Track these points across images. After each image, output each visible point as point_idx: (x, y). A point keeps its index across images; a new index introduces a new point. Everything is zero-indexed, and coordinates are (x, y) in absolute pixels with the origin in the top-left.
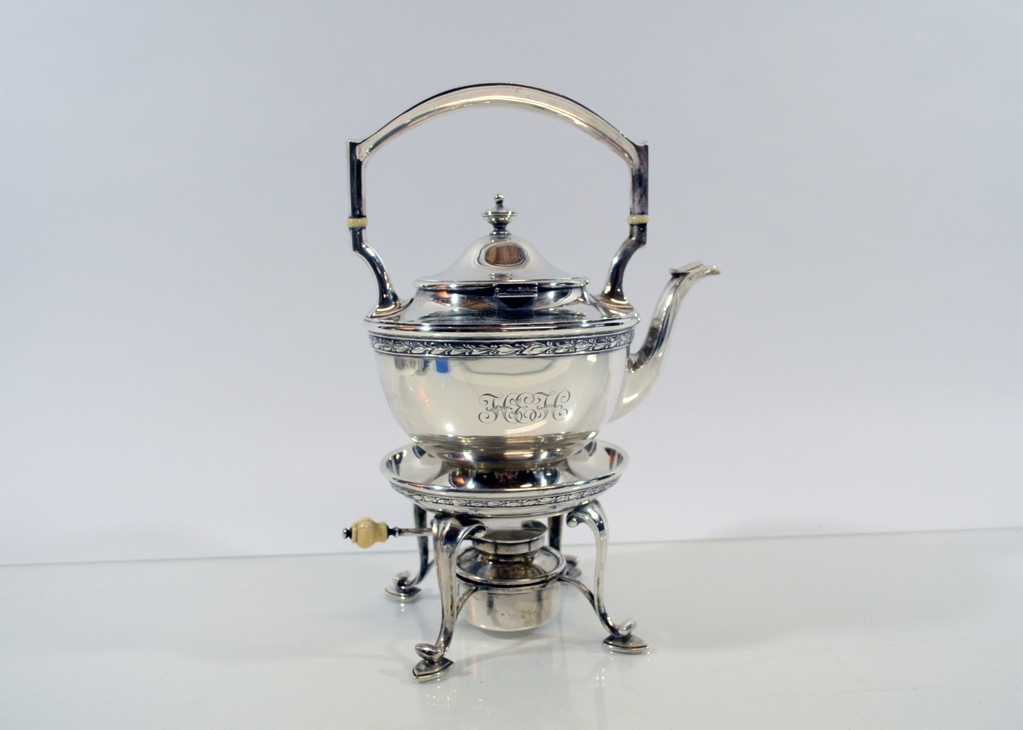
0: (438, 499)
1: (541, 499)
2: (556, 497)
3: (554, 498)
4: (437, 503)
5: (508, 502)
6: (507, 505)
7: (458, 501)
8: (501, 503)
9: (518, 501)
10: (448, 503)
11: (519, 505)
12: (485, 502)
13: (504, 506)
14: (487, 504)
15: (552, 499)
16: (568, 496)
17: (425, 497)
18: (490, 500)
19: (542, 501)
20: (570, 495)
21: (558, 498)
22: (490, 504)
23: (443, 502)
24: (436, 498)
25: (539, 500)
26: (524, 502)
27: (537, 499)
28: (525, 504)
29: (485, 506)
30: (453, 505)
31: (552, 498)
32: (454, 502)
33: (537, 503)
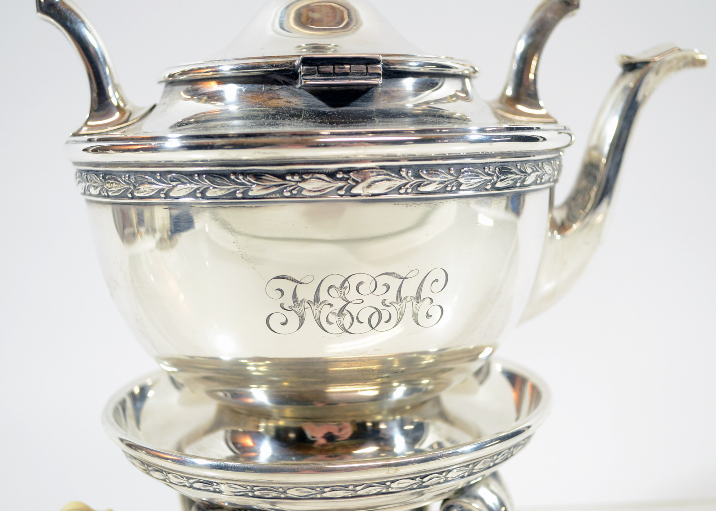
0: (191, 481)
1: (393, 482)
2: (422, 478)
3: (418, 479)
4: (191, 487)
5: (326, 490)
6: (325, 495)
7: (230, 487)
8: (314, 492)
9: (347, 487)
10: (212, 489)
11: (349, 494)
12: (281, 490)
13: (319, 496)
14: (285, 492)
15: (414, 482)
16: (444, 474)
17: (170, 476)
18: (292, 486)
19: (393, 485)
20: (450, 471)
21: (425, 479)
22: (292, 493)
23: (202, 488)
24: (188, 479)
25: (388, 484)
26: (358, 488)
27: (384, 483)
28: (359, 493)
29: (283, 496)
30: (221, 492)
31: (412, 479)
32: (223, 487)
33: (384, 491)
